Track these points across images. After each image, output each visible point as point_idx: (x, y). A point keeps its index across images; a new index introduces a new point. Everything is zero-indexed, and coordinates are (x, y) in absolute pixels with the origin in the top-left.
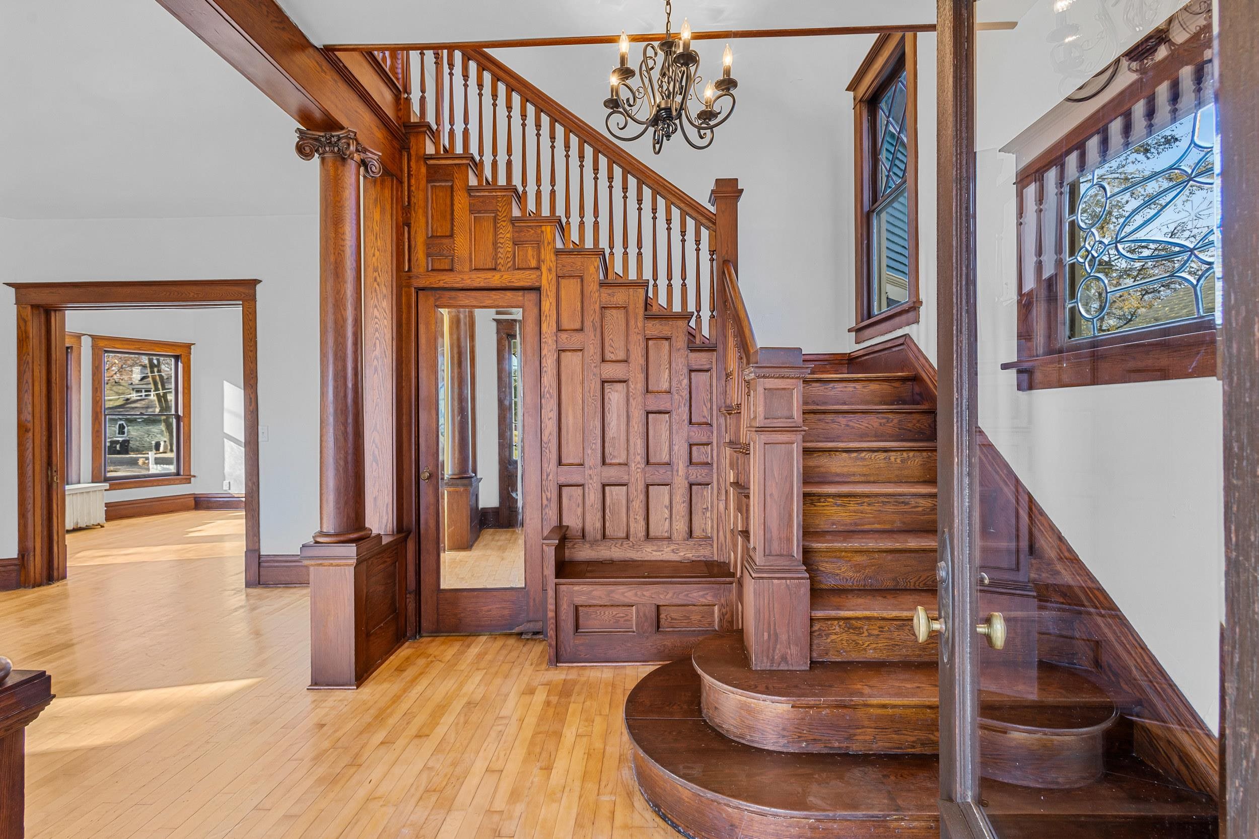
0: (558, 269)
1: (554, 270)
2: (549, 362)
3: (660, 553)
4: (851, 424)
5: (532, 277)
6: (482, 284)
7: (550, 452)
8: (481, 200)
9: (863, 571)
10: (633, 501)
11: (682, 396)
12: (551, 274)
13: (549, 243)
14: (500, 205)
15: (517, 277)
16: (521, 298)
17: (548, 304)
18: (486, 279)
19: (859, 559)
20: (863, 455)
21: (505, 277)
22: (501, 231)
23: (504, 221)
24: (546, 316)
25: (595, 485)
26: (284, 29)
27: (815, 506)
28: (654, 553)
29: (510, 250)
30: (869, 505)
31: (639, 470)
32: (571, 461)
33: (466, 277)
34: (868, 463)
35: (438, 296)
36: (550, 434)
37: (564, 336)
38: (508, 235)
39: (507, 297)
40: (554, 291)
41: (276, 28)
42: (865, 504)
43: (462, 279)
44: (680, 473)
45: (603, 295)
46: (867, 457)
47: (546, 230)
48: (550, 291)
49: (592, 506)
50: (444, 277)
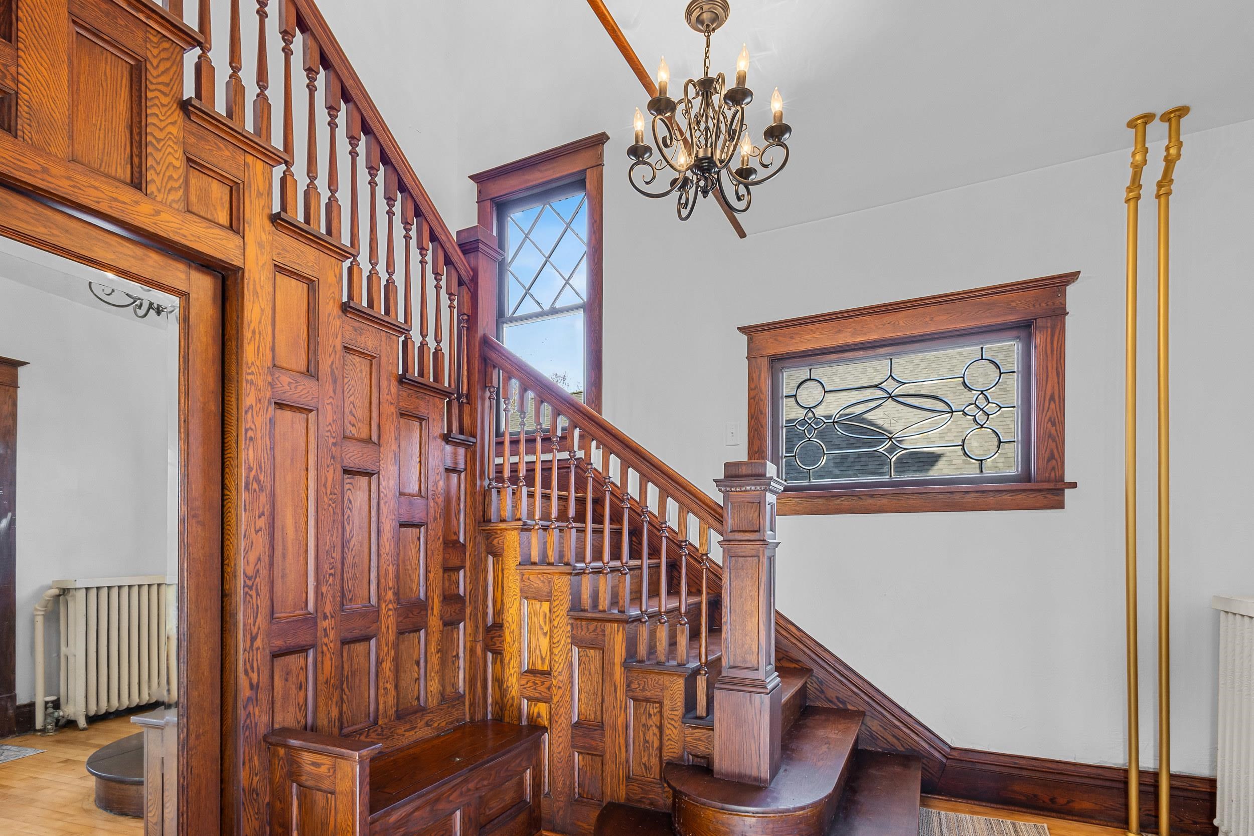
0: (276, 251)
1: (268, 249)
3: (412, 733)
5: (227, 243)
7: (258, 594)
10: (383, 661)
11: (437, 503)
12: (262, 254)
14: (154, 52)
16: (182, 276)
17: (258, 307)
21: (166, 216)
22: (155, 110)
23: (163, 93)
24: (254, 332)
25: (332, 645)
28: (407, 734)
29: (176, 163)
31: (390, 613)
33: (56, 169)
36: (259, 559)
37: (284, 378)
38: (173, 129)
43: (45, 170)
44: (436, 612)
45: (345, 326)
47: (255, 166)
49: (326, 682)
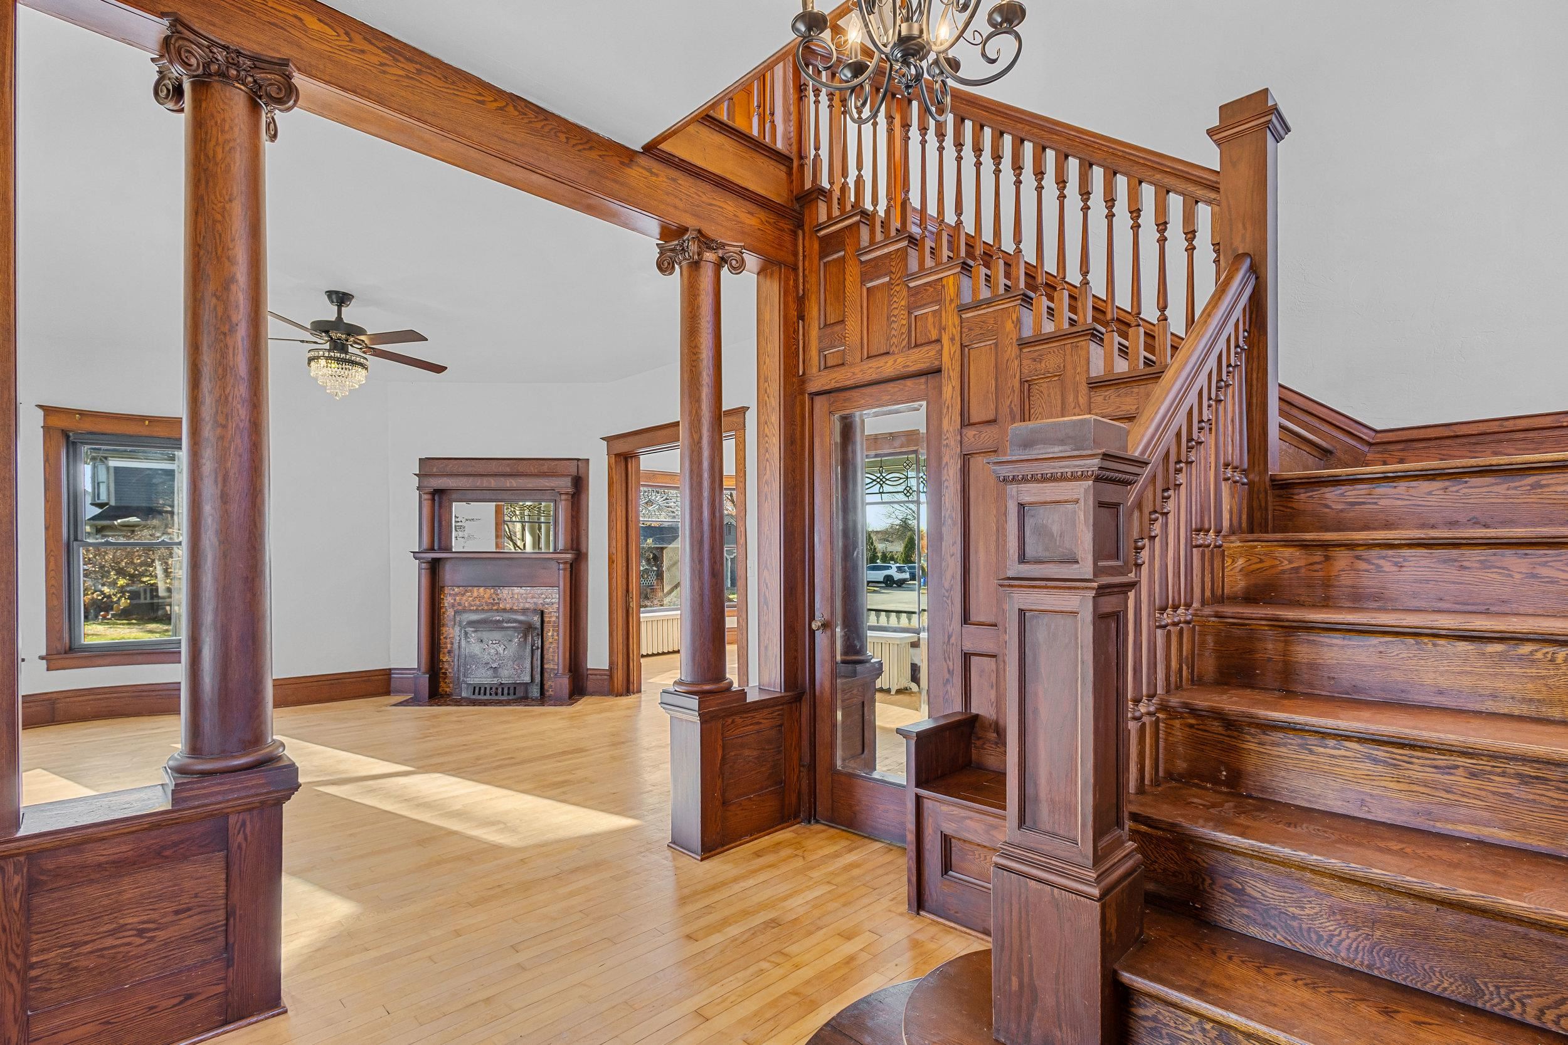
0: (964, 335)
1: (957, 338)
2: (951, 472)
4: (1544, 571)
5: (930, 354)
6: (874, 377)
7: (952, 603)
8: (873, 264)
9: (1367, 930)
13: (951, 300)
14: (893, 264)
15: (913, 358)
16: (923, 387)
17: (950, 387)
18: (878, 368)
19: (1354, 897)
20: (1526, 649)
21: (899, 361)
22: (895, 299)
23: (898, 285)
24: (948, 408)
26: (591, 148)
27: (1311, 752)
29: (904, 322)
30: (1473, 775)
32: (982, 619)
33: (857, 370)
34: (1544, 673)
35: (832, 399)
36: (953, 577)
37: (970, 433)
38: (903, 303)
39: (907, 389)
40: (958, 369)
41: (579, 151)
42: (1460, 771)
43: (853, 373)
45: (1025, 362)
46: (1539, 655)
47: (948, 283)
48: (953, 370)
50: (834, 375)
